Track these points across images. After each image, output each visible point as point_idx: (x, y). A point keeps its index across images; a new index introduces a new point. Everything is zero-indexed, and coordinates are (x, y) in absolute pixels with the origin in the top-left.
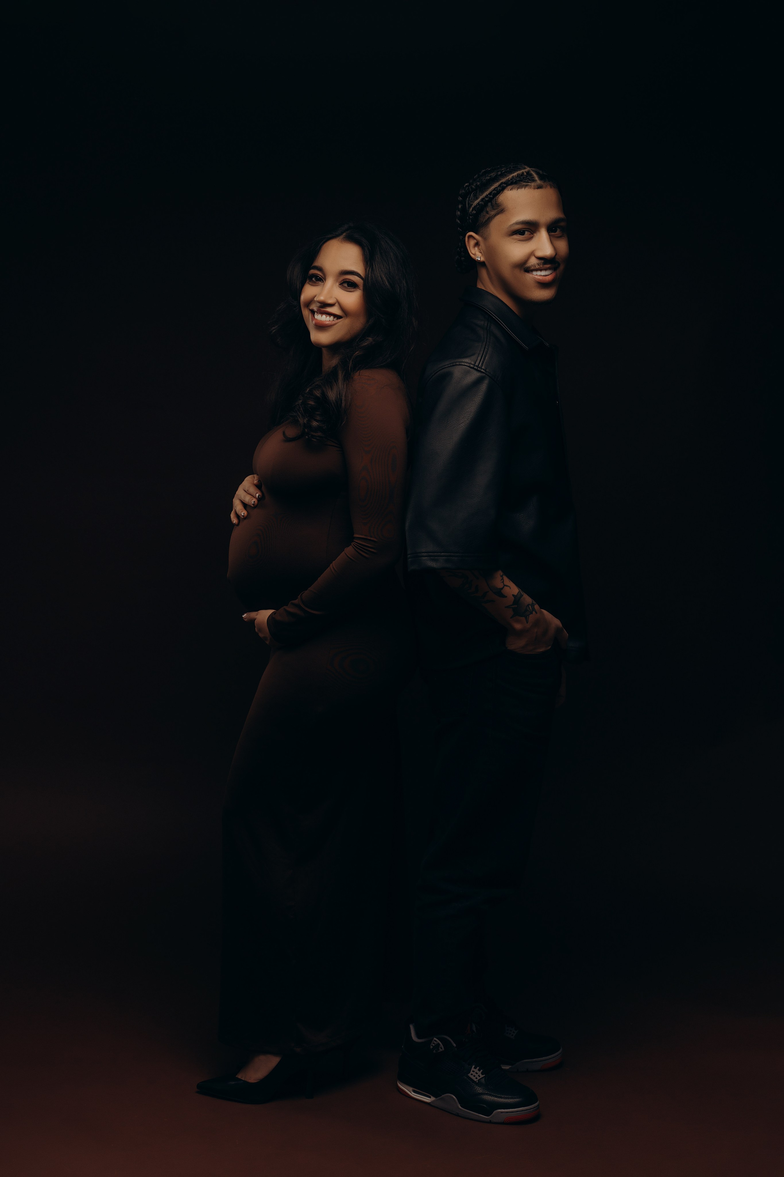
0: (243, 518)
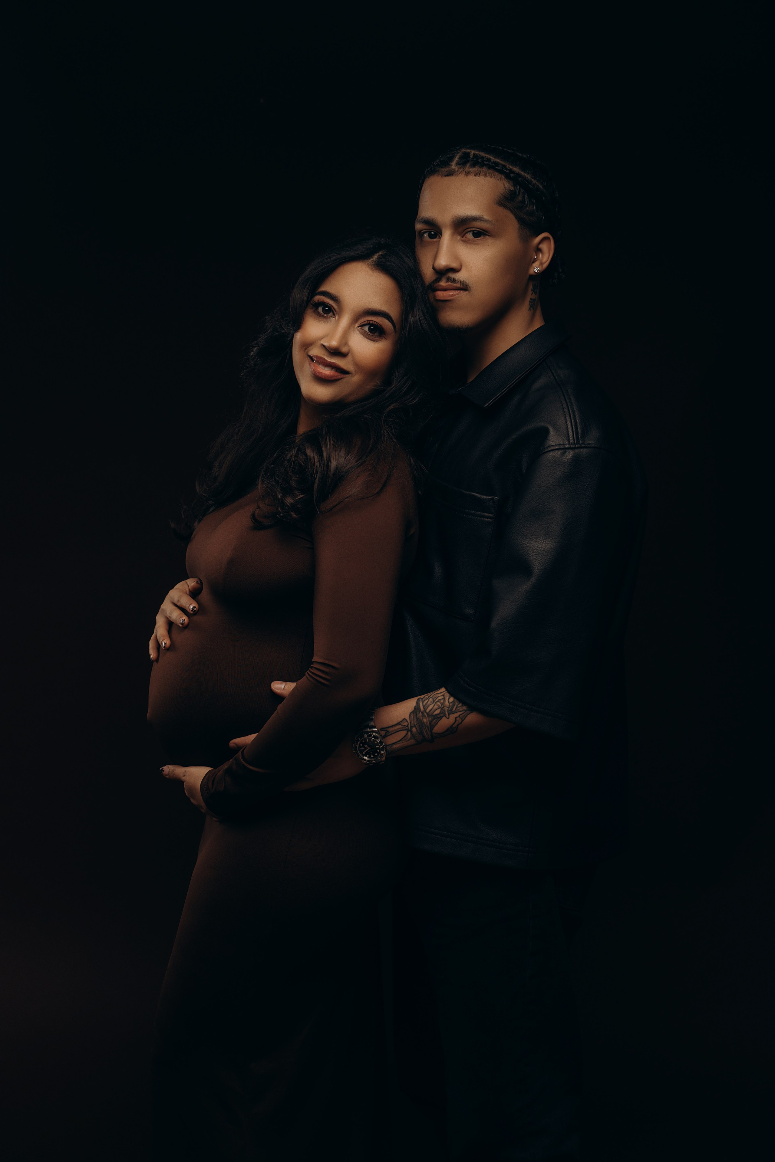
0: (165, 650)
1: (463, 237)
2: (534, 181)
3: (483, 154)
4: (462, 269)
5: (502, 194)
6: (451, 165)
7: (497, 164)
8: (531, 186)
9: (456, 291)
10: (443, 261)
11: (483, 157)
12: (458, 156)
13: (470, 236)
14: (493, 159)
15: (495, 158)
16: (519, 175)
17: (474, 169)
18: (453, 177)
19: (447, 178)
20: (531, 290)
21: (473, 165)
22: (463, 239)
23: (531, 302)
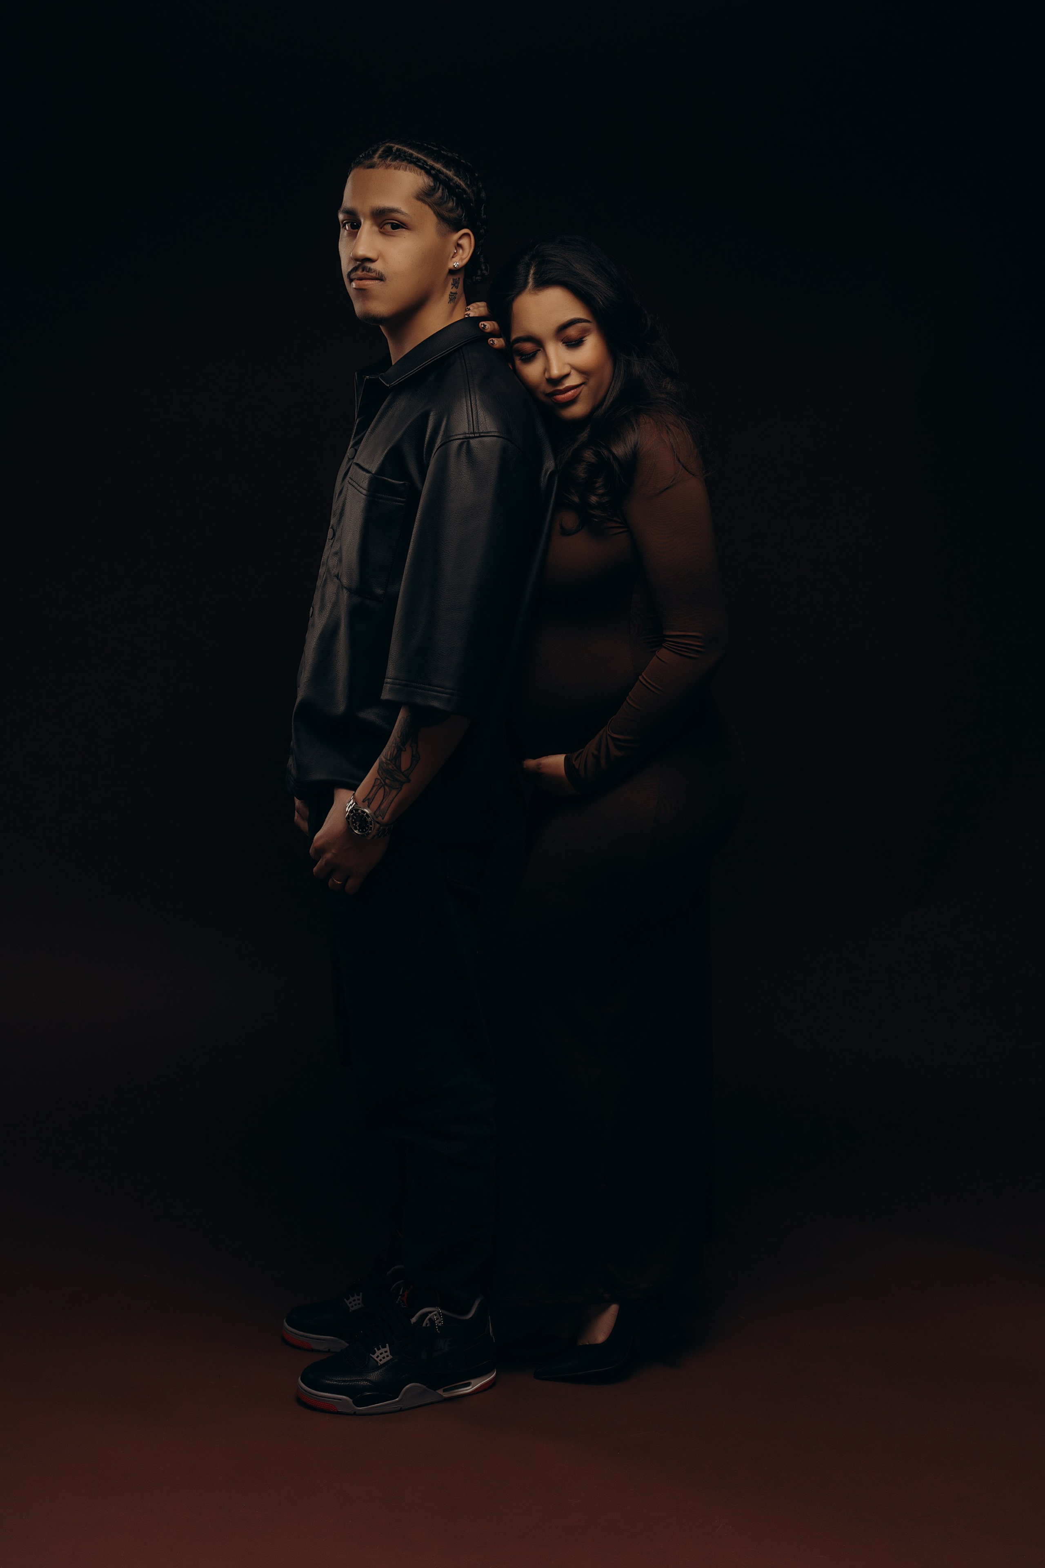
1: (381, 229)
2: (456, 179)
3: (405, 149)
4: (378, 261)
5: (421, 189)
6: (373, 158)
7: (419, 160)
8: (451, 184)
9: (372, 281)
10: (362, 250)
11: (405, 152)
12: (382, 149)
13: (388, 228)
14: (415, 154)
15: (418, 153)
16: (439, 171)
17: (394, 163)
18: (375, 169)
19: (369, 170)
20: (451, 284)
21: (394, 159)
22: (381, 230)
23: (452, 296)
